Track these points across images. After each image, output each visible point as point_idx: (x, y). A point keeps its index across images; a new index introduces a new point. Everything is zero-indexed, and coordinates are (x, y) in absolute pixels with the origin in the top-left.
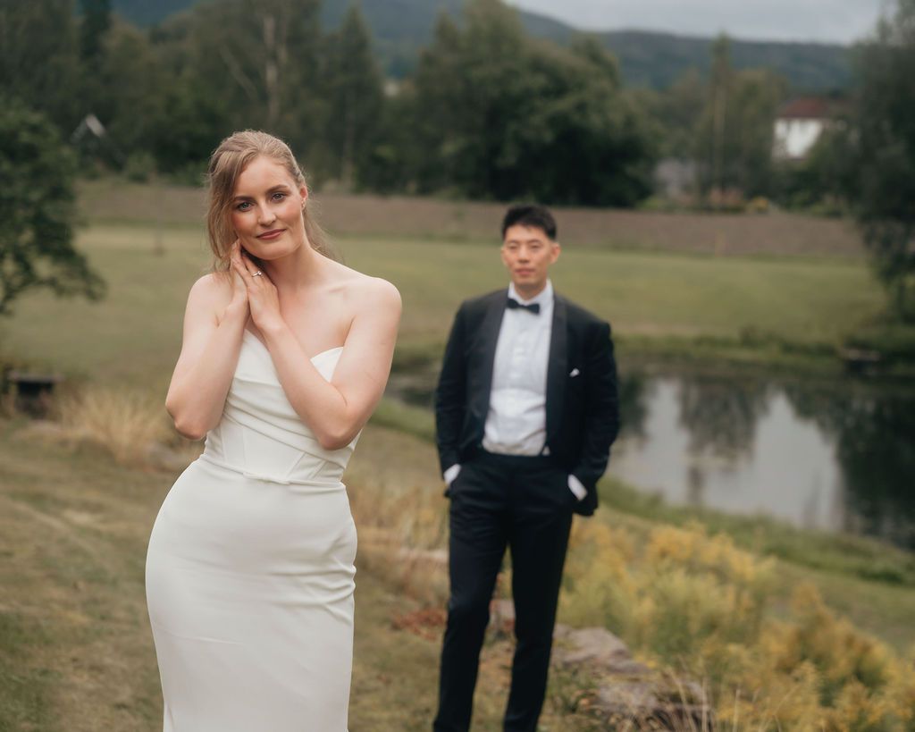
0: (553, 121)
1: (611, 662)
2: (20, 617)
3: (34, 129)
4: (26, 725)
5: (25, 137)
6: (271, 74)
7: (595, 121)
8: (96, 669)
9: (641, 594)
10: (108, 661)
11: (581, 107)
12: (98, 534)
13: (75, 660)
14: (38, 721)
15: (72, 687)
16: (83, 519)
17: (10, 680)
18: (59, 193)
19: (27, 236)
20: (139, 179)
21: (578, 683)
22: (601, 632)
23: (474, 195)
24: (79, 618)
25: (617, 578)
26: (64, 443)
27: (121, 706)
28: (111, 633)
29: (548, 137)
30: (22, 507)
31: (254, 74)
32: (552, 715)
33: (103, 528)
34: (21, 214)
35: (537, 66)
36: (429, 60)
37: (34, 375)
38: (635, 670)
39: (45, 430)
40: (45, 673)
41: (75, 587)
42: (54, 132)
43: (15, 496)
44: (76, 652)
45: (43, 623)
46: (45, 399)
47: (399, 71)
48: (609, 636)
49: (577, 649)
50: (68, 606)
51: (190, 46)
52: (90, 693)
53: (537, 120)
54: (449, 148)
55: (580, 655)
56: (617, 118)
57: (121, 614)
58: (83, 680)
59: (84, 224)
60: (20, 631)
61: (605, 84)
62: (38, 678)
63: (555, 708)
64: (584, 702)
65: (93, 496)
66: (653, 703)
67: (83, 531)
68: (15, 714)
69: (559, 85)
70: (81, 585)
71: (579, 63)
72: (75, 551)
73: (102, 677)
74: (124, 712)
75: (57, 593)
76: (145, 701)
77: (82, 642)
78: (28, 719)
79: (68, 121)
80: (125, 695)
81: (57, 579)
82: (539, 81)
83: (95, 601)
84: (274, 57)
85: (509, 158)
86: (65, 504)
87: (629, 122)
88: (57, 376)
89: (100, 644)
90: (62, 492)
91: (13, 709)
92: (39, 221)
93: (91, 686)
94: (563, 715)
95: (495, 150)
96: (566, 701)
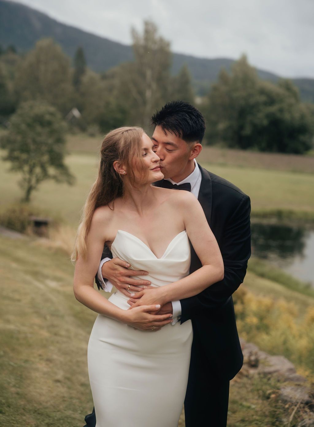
0: (268, 116)
1: (287, 374)
2: (19, 332)
3: (52, 114)
4: (13, 390)
5: (48, 117)
6: (148, 94)
7: (287, 116)
8: (49, 360)
9: (301, 336)
10: (55, 357)
11: (281, 110)
12: (58, 292)
13: (40, 355)
14: (19, 388)
15: (37, 370)
16: (53, 284)
17: (10, 365)
18: (60, 141)
19: (46, 158)
20: (92, 135)
21: (270, 384)
22: (282, 358)
23: (231, 146)
24: (45, 334)
25: (290, 327)
26: (50, 248)
27: (58, 381)
28: (58, 342)
29: (265, 122)
30: (28, 278)
31: (141, 93)
32: (257, 399)
33: (61, 289)
34: (44, 148)
35: (262, 92)
36: (215, 89)
37: (41, 218)
38: (298, 379)
39: (43, 242)
40: (26, 361)
41: (45, 318)
42: (59, 115)
43: (26, 272)
44: (40, 352)
45: (29, 335)
46: (43, 229)
47: (202, 93)
48: (286, 361)
49: (271, 366)
50: (41, 327)
51: (116, 82)
52: (45, 373)
53: (261, 115)
54: (221, 126)
55: (272, 369)
56: (297, 115)
57: (63, 333)
58: (43, 366)
59: (69, 154)
60: (18, 339)
61: (292, 101)
62: (23, 364)
63: (259, 397)
64: (273, 396)
65: (59, 274)
66: (306, 398)
67: (53, 290)
68: (9, 383)
69: (271, 100)
70: (48, 317)
71: (281, 91)
72: (47, 300)
73: (51, 365)
74: (59, 384)
75: (37, 320)
76: (68, 379)
77: (44, 346)
78: (14, 386)
79: (65, 111)
80: (60, 375)
81: (38, 313)
82: (263, 98)
83: (53, 326)
84: (149, 86)
85: (247, 131)
86: (46, 277)
87: (303, 117)
88: (50, 219)
89: (52, 348)
90: (46, 271)
91: (9, 381)
92: (51, 152)
93: (45, 370)
94: (263, 400)
95: (241, 128)
96: (264, 392)
